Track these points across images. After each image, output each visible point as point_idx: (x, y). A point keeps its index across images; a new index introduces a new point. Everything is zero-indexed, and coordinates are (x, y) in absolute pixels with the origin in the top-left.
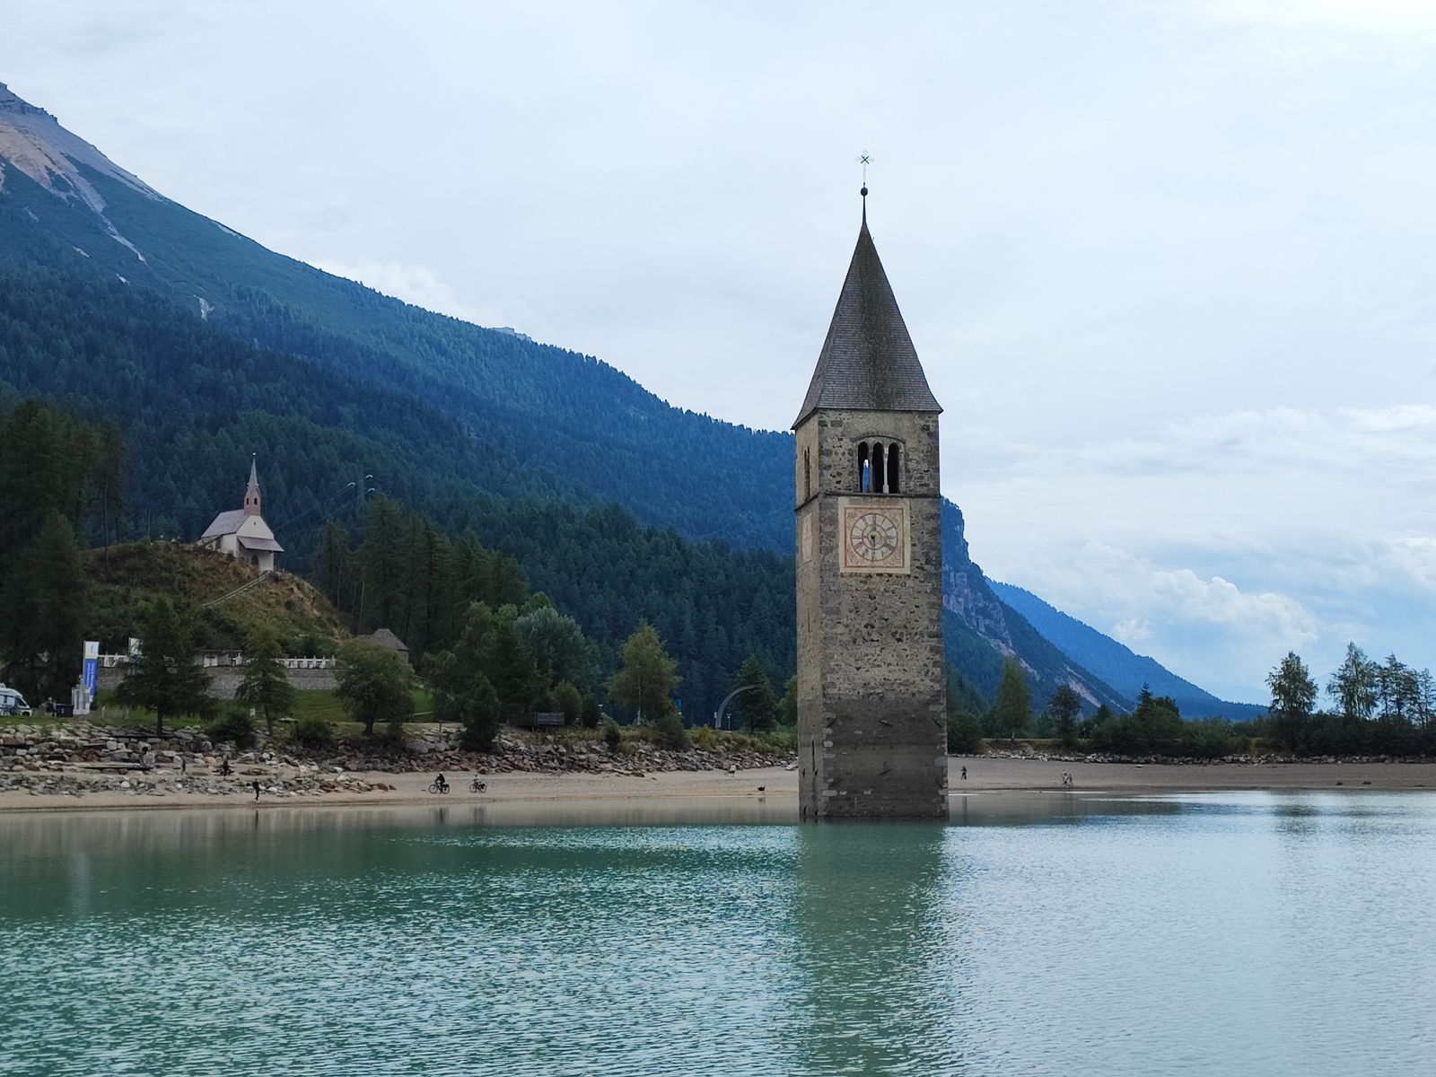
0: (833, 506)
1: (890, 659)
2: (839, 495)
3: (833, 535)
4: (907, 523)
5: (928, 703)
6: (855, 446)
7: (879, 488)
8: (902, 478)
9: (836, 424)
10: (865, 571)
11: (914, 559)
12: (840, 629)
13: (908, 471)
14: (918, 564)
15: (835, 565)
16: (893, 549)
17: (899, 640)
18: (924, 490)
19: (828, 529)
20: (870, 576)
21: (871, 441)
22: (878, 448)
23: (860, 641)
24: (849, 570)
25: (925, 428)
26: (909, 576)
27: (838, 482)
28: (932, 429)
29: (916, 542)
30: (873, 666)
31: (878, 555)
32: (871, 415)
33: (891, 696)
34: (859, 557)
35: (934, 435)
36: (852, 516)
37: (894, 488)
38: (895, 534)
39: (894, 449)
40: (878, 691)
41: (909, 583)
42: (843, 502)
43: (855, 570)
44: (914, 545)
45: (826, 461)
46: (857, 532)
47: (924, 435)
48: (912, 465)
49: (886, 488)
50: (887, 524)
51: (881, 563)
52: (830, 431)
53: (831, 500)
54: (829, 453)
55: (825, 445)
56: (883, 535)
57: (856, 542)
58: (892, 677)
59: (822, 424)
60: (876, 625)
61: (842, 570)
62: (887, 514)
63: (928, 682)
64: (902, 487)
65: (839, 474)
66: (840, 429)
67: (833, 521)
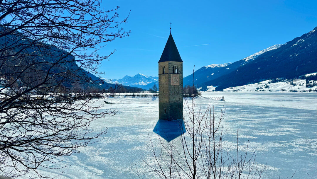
3: (170, 80)
4: (179, 78)
5: (181, 103)
10: (174, 85)
11: (180, 83)
12: (171, 93)
16: (177, 82)
17: (178, 94)
18: (181, 73)
20: (175, 85)
23: (173, 95)
26: (179, 85)
29: (180, 81)
30: (175, 98)
34: (173, 83)
37: (177, 73)
39: (177, 67)
40: (175, 102)
42: (172, 75)
46: (173, 79)
48: (180, 70)
53: (170, 74)
54: (170, 68)
55: (169, 66)
56: (176, 79)
57: (173, 81)
58: (177, 100)
60: (175, 92)
61: (172, 85)
62: (177, 77)
63: (181, 100)
65: (171, 71)
66: (171, 64)
67: (170, 78)
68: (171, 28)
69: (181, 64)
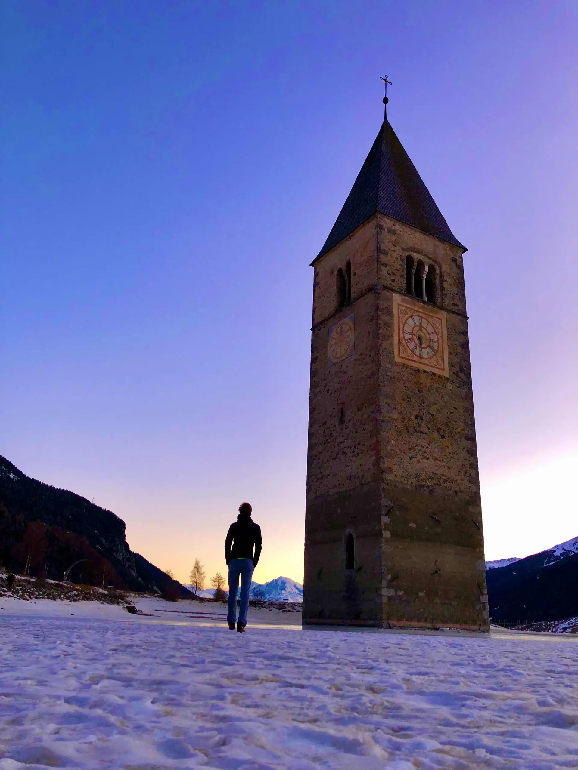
0: (390, 300)
1: (436, 454)
2: (394, 291)
3: (389, 325)
4: (445, 332)
5: (468, 503)
6: (404, 256)
7: (420, 295)
8: (438, 293)
10: (415, 365)
11: (451, 365)
12: (395, 415)
13: (443, 289)
14: (454, 370)
15: (392, 352)
16: (436, 352)
17: (443, 437)
18: (455, 309)
19: (385, 318)
20: (417, 370)
21: (416, 256)
22: (421, 264)
23: (411, 430)
24: (402, 361)
26: (448, 379)
27: (393, 281)
28: (459, 263)
29: (452, 351)
30: (423, 458)
31: (426, 354)
32: (417, 234)
34: (410, 352)
35: (460, 268)
36: (405, 312)
37: (433, 299)
38: (436, 339)
39: (431, 267)
40: (428, 484)
41: (449, 385)
42: (397, 298)
43: (406, 362)
44: (450, 353)
45: (384, 258)
46: (408, 329)
47: (454, 265)
48: (446, 285)
49: (425, 297)
50: (430, 329)
51: (426, 361)
52: (386, 235)
53: (387, 293)
54: (385, 253)
55: (383, 244)
56: (428, 336)
57: (407, 337)
58: (439, 472)
59: (380, 227)
60: (425, 418)
61: (397, 359)
62: (430, 320)
63: (466, 482)
64: (438, 299)
65: (394, 273)
66: (395, 236)
67: (389, 312)
68: (385, 101)
69: (454, 260)
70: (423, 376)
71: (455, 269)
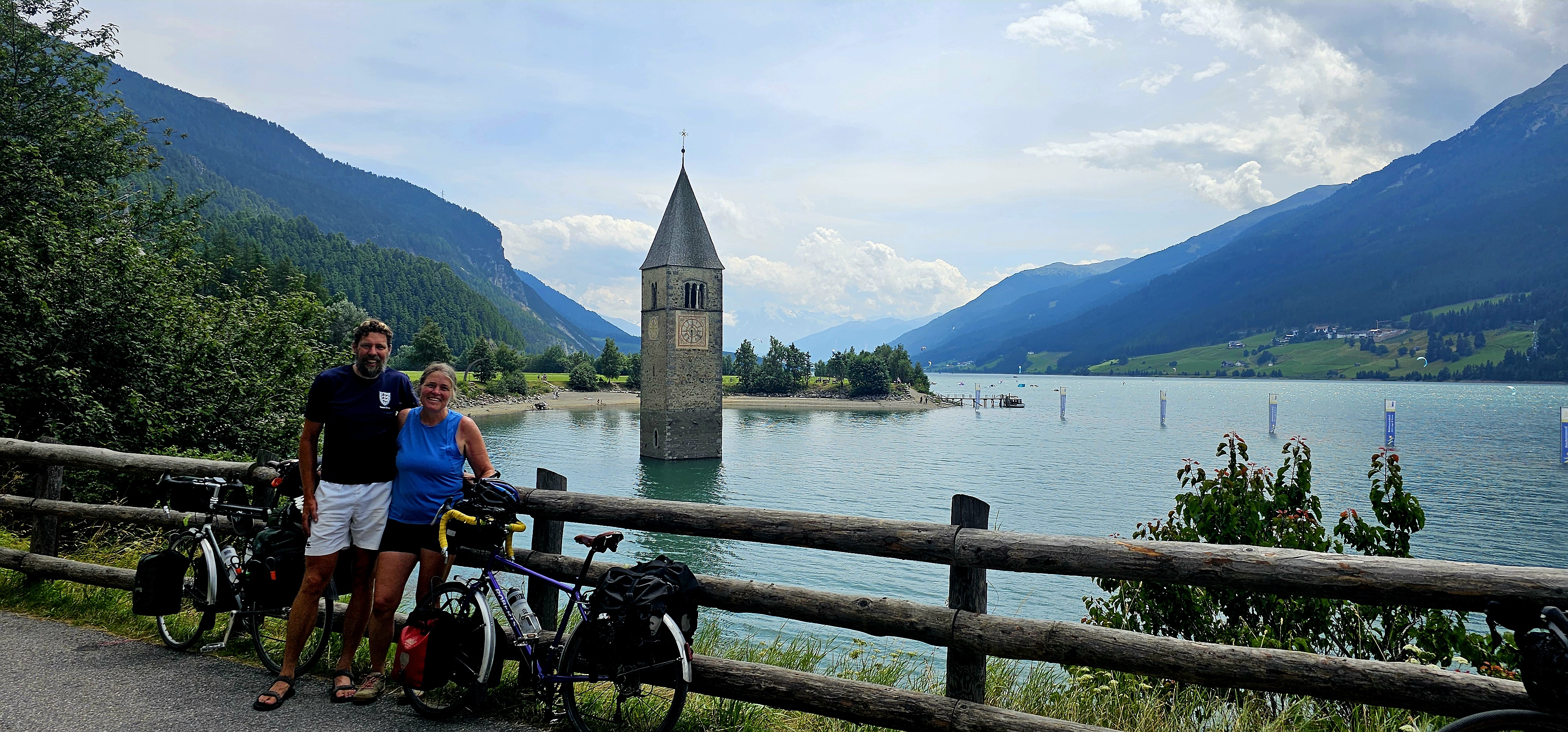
0: (674, 315)
1: (698, 392)
2: (678, 309)
3: (673, 330)
4: (707, 324)
5: (714, 413)
6: (684, 285)
7: (694, 306)
8: (705, 301)
9: (676, 273)
10: (687, 348)
11: (710, 342)
12: (675, 377)
13: (708, 298)
14: (712, 345)
15: (674, 345)
16: (701, 337)
17: (702, 382)
18: (715, 308)
19: (671, 326)
20: (689, 350)
21: (691, 283)
22: (694, 286)
23: (684, 382)
24: (680, 347)
25: (716, 277)
26: (707, 350)
27: (676, 303)
28: (719, 278)
30: (690, 395)
31: (694, 341)
32: (692, 269)
33: (698, 410)
34: (685, 341)
35: (721, 281)
36: (682, 320)
37: (702, 306)
38: (702, 329)
39: (701, 286)
40: (692, 407)
41: (708, 354)
42: (678, 312)
43: (683, 347)
44: (710, 335)
45: (671, 292)
46: (684, 328)
47: (716, 281)
48: (710, 295)
49: (697, 306)
50: (698, 325)
51: (695, 344)
52: (672, 276)
53: (672, 312)
54: (672, 288)
55: (670, 284)
56: (697, 329)
57: (684, 333)
58: (698, 400)
59: (669, 273)
60: (692, 375)
61: (677, 347)
62: (699, 320)
63: (714, 402)
64: (705, 305)
65: (677, 299)
66: (678, 276)
67: (673, 322)
68: (683, 151)
70: (692, 352)
71: (717, 283)
